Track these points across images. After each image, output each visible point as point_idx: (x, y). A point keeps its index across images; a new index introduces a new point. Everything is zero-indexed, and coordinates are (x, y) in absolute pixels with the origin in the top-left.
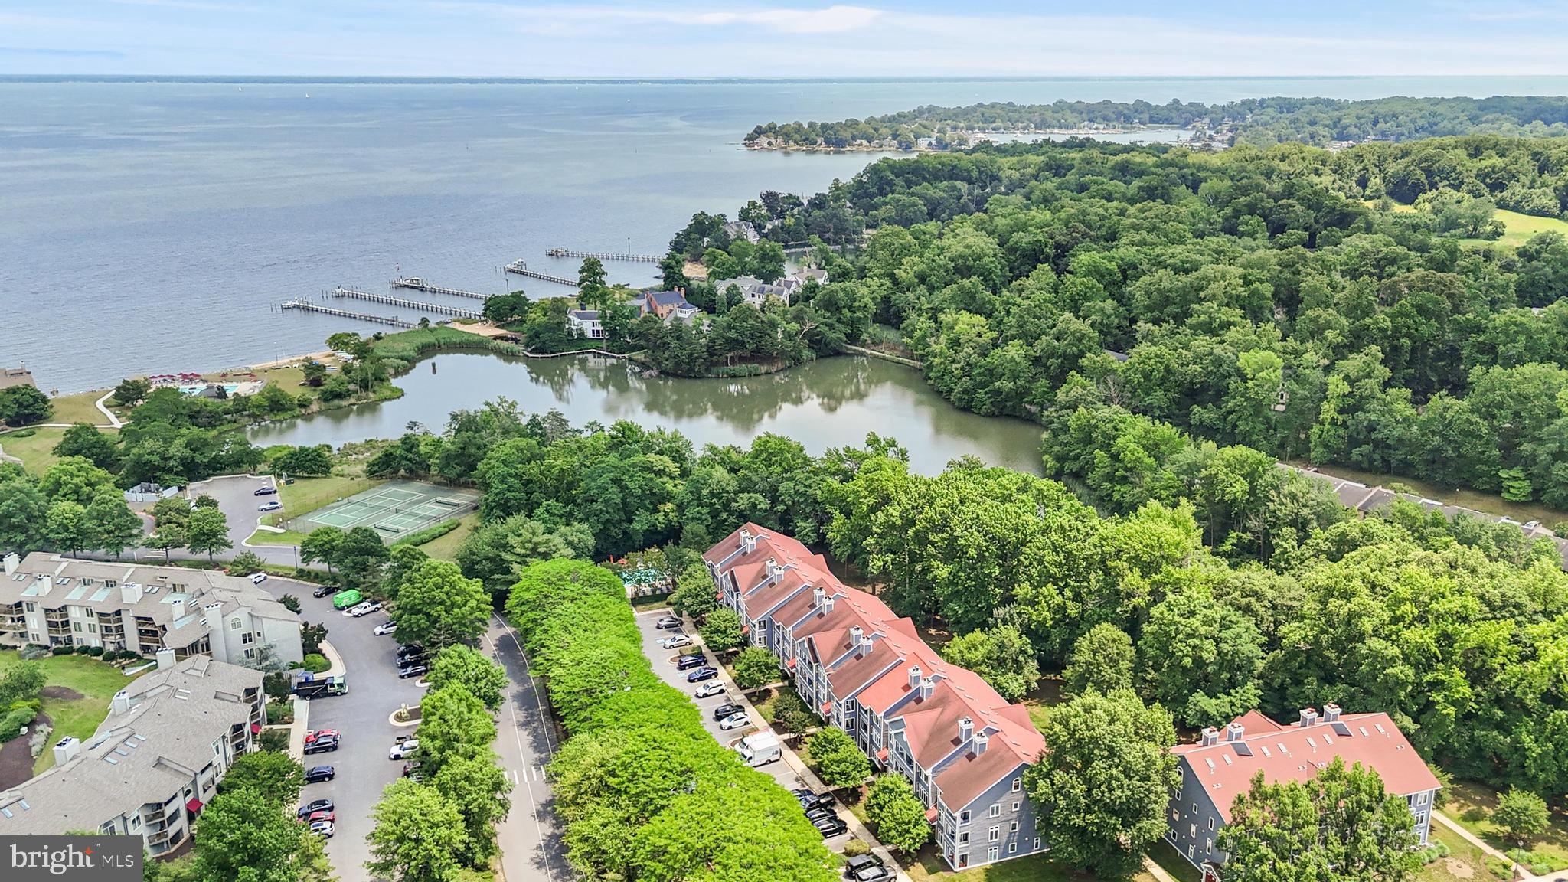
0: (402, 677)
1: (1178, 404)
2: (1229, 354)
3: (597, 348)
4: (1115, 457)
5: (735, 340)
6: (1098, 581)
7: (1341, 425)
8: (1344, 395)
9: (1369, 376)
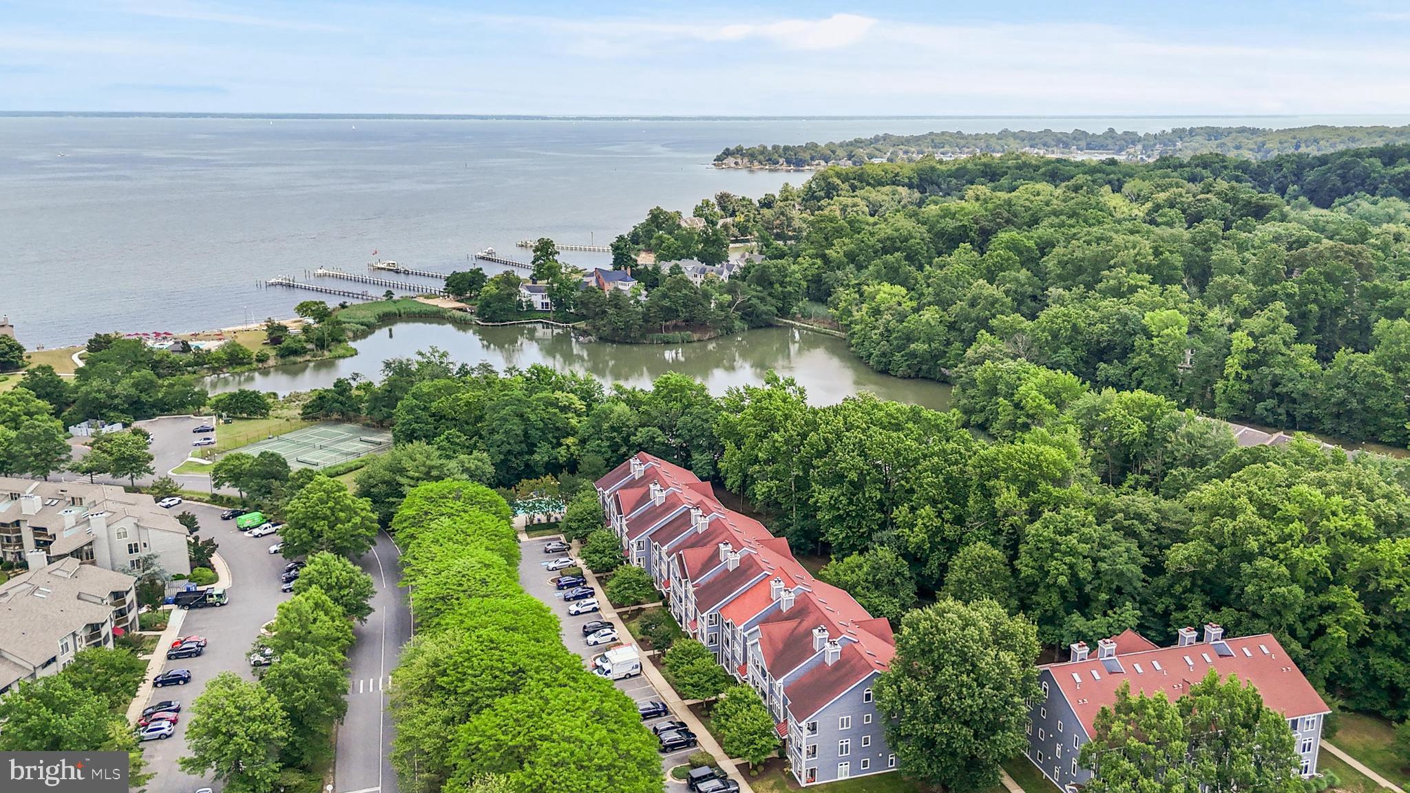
0: (285, 591)
1: (1086, 362)
2: (1135, 312)
3: (545, 318)
4: (1017, 406)
5: (669, 309)
6: (976, 502)
7: (1246, 381)
8: (1249, 351)
9: (1273, 332)
